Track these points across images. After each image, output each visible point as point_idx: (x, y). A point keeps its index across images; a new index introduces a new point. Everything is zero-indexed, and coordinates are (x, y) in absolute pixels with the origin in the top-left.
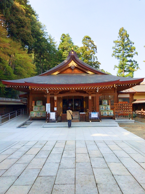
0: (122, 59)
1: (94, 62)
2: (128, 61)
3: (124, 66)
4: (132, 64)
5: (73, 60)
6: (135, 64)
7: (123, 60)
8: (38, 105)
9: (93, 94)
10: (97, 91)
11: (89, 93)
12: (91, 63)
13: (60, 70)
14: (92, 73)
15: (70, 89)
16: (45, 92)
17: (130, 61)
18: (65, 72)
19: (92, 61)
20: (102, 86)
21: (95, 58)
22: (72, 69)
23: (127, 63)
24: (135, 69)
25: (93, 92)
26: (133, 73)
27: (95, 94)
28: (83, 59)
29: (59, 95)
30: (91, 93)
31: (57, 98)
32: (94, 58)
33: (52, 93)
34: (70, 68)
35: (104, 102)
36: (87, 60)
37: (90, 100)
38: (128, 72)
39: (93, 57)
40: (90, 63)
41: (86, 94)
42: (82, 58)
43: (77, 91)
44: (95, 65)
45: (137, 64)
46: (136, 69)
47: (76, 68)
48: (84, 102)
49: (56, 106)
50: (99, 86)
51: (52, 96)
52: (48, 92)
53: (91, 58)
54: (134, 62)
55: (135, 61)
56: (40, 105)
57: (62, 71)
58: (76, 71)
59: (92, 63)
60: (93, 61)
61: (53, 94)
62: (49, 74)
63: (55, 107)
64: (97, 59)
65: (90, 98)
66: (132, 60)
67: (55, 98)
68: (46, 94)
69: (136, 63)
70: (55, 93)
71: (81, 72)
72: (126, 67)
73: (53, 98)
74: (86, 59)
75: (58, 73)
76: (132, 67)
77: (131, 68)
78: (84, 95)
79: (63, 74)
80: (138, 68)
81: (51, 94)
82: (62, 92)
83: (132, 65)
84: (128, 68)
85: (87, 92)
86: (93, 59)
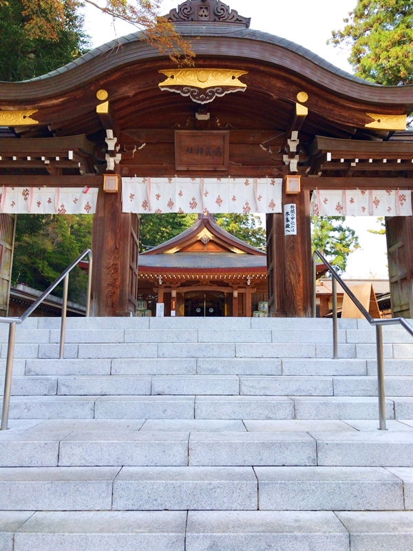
0: (320, 223)
1: (254, 228)
2: (334, 230)
3: (325, 242)
4: (342, 237)
5: (205, 226)
6: (350, 238)
7: (322, 227)
8: (139, 309)
9: (241, 287)
10: (249, 284)
11: (233, 286)
12: (246, 230)
13: (180, 244)
14: (242, 252)
15: (200, 277)
16: (156, 283)
17: (340, 229)
18: (190, 249)
19: (249, 227)
20: (255, 273)
21: (256, 220)
22: (203, 244)
23: (332, 234)
24: (351, 247)
25: (242, 285)
26: (344, 258)
27: (245, 288)
28: (227, 222)
29: (181, 288)
30: (237, 286)
31: (177, 293)
32: (253, 220)
33: (168, 284)
34: (200, 241)
35: (262, 305)
36: (235, 225)
37: (235, 298)
38: (333, 255)
39: (250, 218)
40: (245, 232)
41: (229, 288)
42: (224, 219)
43: (213, 282)
44: (255, 237)
45: (355, 236)
46: (353, 248)
47: (211, 241)
48: (226, 305)
49: (174, 308)
50: (251, 273)
51: (167, 290)
52: (161, 283)
53: (247, 220)
54: (347, 233)
55: (351, 228)
56: (143, 309)
57: (185, 246)
58: (211, 247)
59: (249, 232)
60: (252, 227)
61: (170, 287)
62: (160, 252)
63: (173, 310)
64: (261, 222)
65: (236, 294)
66: (344, 227)
67: (174, 294)
68: (158, 286)
69: (353, 233)
70: (172, 286)
71: (221, 249)
72: (328, 243)
73: (170, 294)
74: (235, 223)
75: (176, 250)
76: (344, 242)
77: (339, 247)
78: (226, 290)
79: (186, 253)
80: (357, 246)
81: (165, 287)
82: (185, 284)
83: (344, 239)
84: (332, 245)
85: (230, 284)
86: (250, 221)
